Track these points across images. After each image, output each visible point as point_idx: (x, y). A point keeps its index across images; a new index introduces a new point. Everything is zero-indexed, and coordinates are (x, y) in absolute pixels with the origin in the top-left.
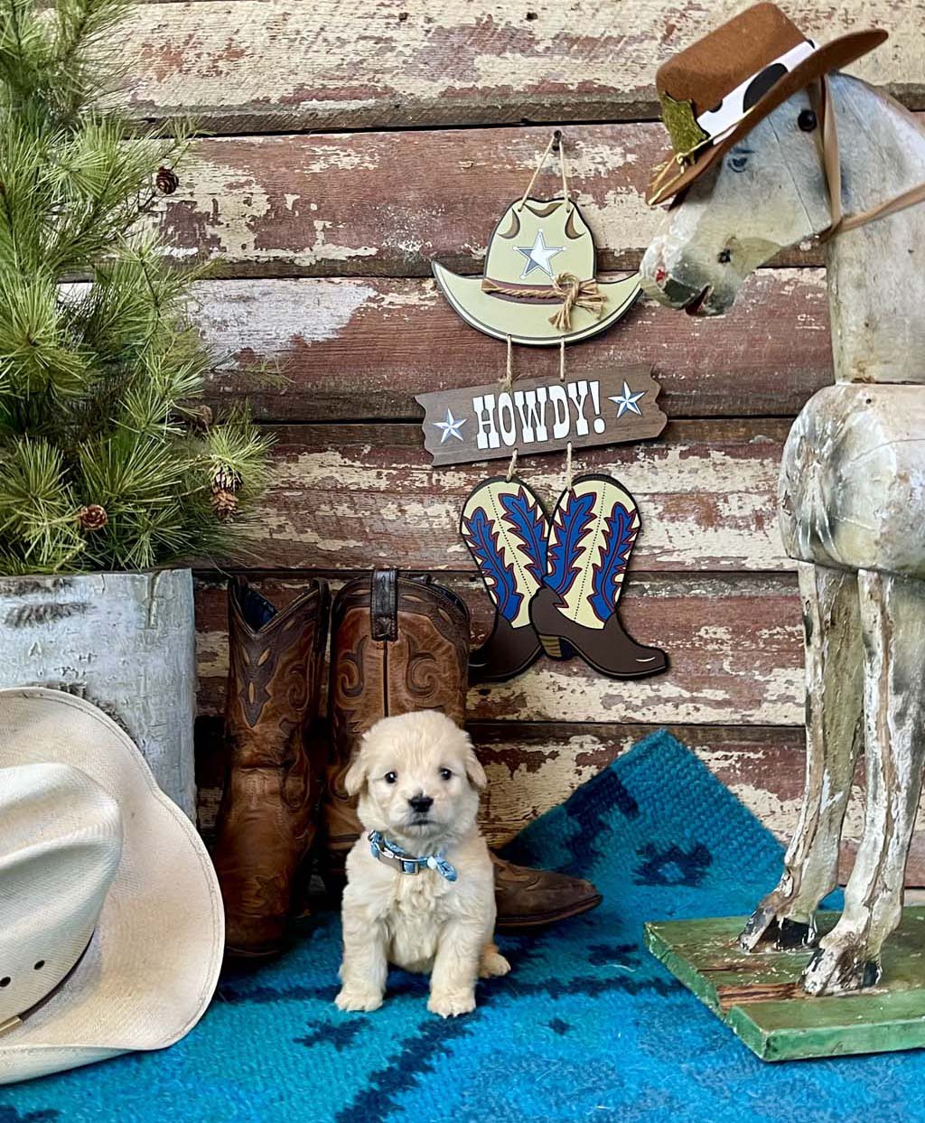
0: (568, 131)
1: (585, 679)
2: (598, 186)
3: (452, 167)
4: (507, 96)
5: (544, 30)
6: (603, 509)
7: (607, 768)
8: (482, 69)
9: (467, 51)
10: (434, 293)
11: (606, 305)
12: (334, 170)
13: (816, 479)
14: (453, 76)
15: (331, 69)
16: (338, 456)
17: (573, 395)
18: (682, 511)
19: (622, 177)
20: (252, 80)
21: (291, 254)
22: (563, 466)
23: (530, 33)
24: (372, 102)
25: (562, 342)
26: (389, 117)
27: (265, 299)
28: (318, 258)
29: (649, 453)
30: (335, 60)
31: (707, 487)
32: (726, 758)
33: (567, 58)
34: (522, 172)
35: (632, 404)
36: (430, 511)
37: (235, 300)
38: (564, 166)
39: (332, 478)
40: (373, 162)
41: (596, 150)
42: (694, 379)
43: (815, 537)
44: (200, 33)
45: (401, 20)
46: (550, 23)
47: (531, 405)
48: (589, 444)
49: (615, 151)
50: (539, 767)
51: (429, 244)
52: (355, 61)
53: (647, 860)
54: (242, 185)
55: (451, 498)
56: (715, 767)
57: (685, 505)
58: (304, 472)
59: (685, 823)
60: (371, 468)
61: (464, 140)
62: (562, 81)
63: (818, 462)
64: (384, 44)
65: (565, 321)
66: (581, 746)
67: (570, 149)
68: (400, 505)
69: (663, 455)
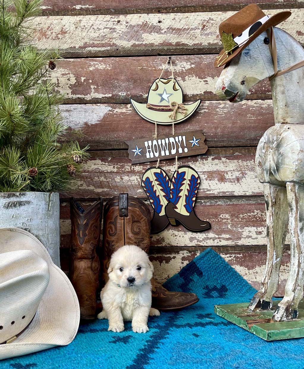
0: (173, 57)
1: (184, 232)
2: (183, 75)
3: (136, 69)
4: (153, 46)
5: (164, 26)
6: (188, 177)
7: (192, 261)
8: (145, 38)
9: (139, 32)
10: (131, 109)
11: (187, 112)
12: (97, 70)
13: (271, 155)
14: (135, 40)
15: (96, 38)
16: (100, 161)
17: (177, 140)
18: (213, 177)
19: (190, 72)
20: (69, 41)
21: (83, 96)
22: (174, 163)
23: (160, 27)
24: (109, 48)
25: (173, 123)
26: (115, 53)
27: (75, 111)
28: (92, 98)
29: (202, 159)
30: (97, 35)
31: (221, 169)
32: (230, 257)
33: (172, 35)
34: (158, 70)
35: (196, 143)
36: (131, 179)
37: (65, 111)
38: (172, 68)
39: (98, 168)
40: (110, 67)
41: (182, 63)
42: (215, 136)
43: (271, 174)
44: (52, 26)
45: (118, 22)
46: (166, 24)
47: (164, 144)
48: (183, 156)
49: (188, 64)
50: (169, 261)
51: (129, 93)
52: (103, 35)
53: (207, 291)
54: (67, 74)
55: (138, 174)
56: (227, 260)
57: (214, 175)
58: (89, 166)
59: (218, 278)
60: (111, 165)
61: (139, 60)
62: (170, 42)
63: (271, 149)
64: (113, 30)
65: (174, 117)
66: (183, 254)
67: (174, 63)
68: (121, 177)
69: (207, 159)
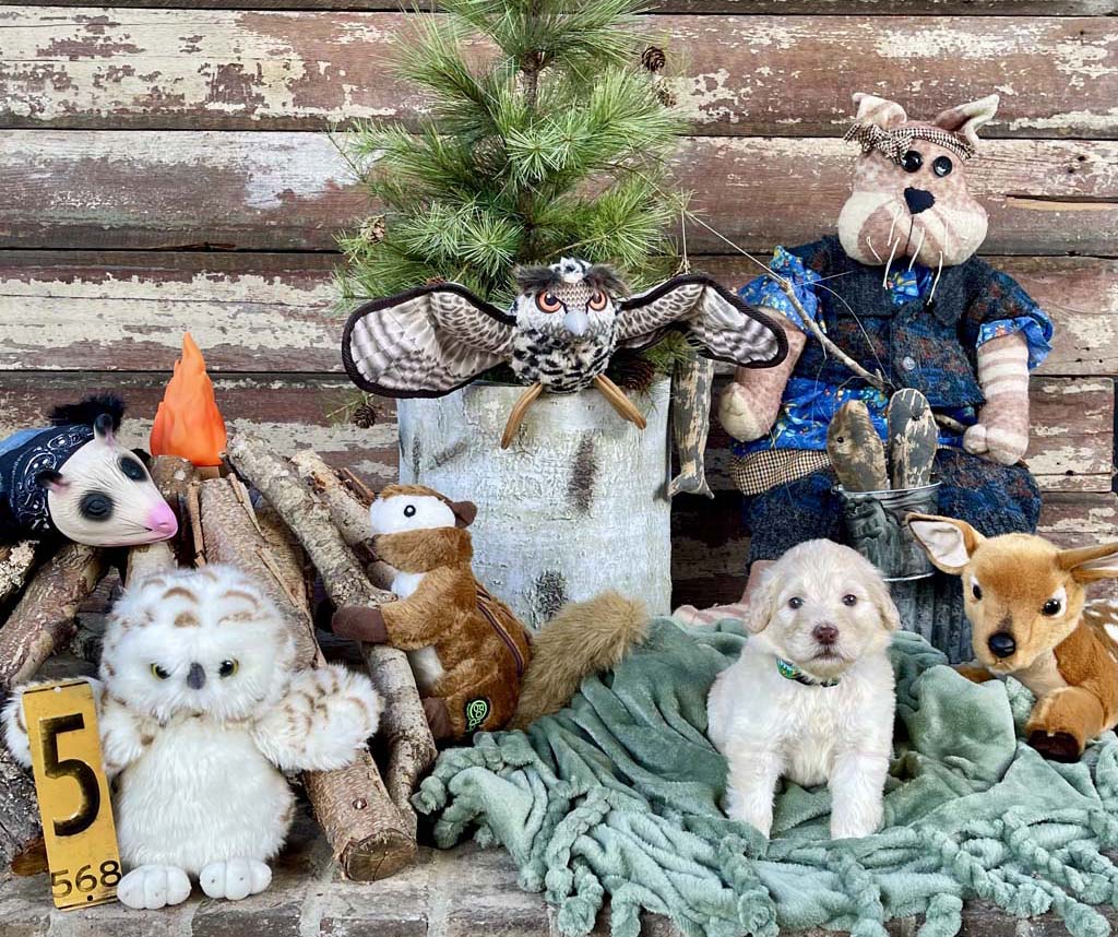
12: (358, 43)
21: (323, 112)
27: (303, 148)
28: (347, 116)
37: (276, 149)
40: (391, 38)
54: (282, 53)
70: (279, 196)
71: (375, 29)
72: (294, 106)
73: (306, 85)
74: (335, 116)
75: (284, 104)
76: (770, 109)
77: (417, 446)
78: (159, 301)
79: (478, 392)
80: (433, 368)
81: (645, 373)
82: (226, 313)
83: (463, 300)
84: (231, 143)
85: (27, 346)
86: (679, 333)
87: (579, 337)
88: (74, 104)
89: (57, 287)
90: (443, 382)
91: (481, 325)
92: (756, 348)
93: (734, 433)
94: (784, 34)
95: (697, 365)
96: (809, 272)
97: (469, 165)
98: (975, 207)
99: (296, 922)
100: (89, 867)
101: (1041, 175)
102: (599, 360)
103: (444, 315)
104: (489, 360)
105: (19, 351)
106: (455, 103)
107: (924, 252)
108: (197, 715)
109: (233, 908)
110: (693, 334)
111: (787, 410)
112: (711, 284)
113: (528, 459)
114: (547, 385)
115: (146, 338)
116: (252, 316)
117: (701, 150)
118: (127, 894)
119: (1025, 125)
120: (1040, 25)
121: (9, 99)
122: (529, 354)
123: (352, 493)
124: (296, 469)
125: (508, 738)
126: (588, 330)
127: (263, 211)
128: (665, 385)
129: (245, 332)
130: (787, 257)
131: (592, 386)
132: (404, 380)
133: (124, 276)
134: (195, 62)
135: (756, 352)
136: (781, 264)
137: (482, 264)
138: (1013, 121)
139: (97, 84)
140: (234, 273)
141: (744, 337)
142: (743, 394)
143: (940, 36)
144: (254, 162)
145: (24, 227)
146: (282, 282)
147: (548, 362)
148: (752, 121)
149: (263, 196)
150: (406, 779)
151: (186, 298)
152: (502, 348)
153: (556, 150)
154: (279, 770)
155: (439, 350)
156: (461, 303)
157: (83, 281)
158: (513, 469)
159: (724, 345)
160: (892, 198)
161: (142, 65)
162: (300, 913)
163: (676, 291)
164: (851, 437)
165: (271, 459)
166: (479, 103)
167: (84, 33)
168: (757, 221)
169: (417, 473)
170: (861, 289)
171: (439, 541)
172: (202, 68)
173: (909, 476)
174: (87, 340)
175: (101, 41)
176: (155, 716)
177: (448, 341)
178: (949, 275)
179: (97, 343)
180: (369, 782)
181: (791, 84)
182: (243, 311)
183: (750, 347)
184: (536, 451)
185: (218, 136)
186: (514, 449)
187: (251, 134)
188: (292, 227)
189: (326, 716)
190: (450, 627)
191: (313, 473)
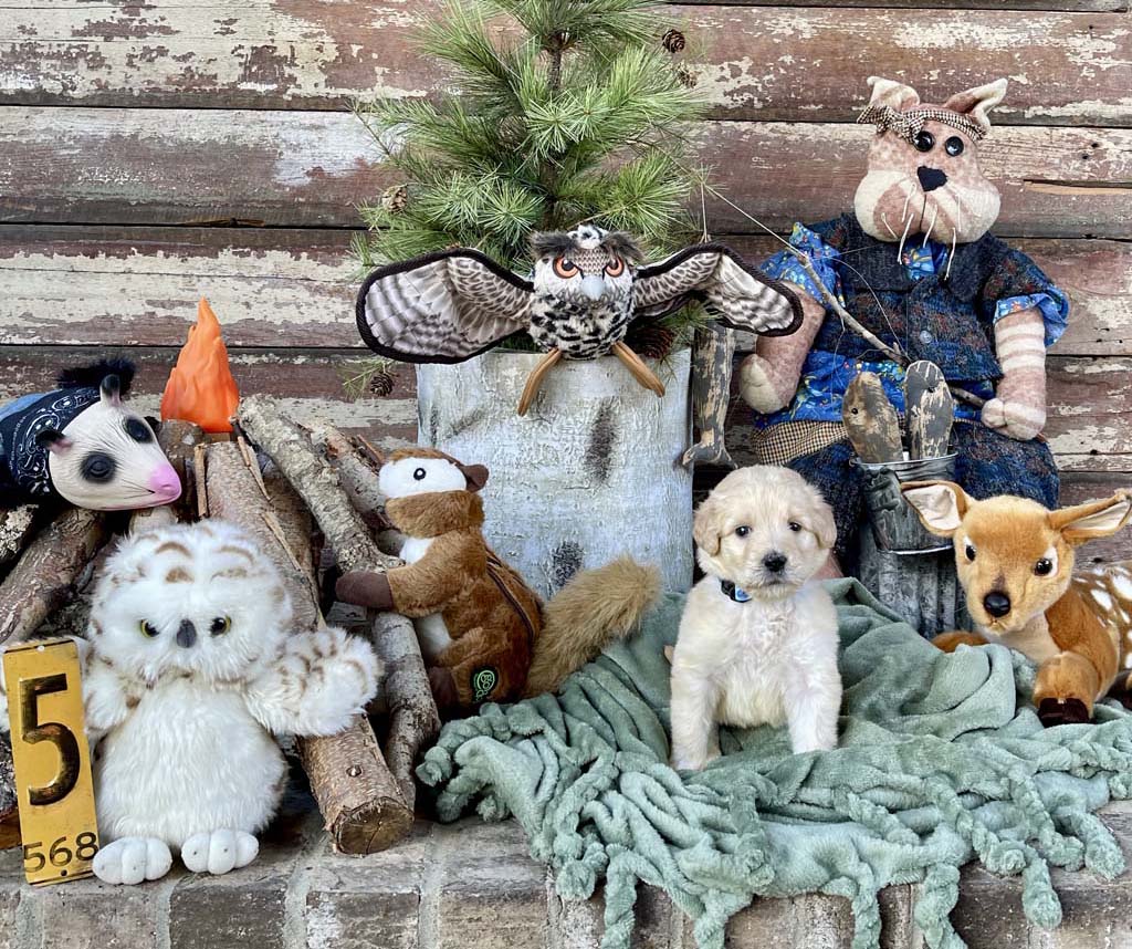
12: (391, 27)
21: (355, 93)
27: (334, 128)
28: (378, 97)
37: (308, 128)
54: (315, 36)
70: (308, 174)
71: (407, 15)
72: (326, 86)
73: (339, 67)
74: (367, 96)
75: (316, 85)
76: (793, 96)
77: (435, 414)
78: (184, 276)
79: (497, 359)
80: (450, 333)
81: (662, 340)
82: (249, 288)
83: (480, 265)
84: (263, 122)
85: (47, 321)
86: (698, 302)
87: (595, 302)
88: (107, 82)
89: (80, 261)
90: (461, 348)
91: (498, 291)
92: (773, 316)
93: (754, 405)
94: (805, 25)
95: (715, 334)
96: (827, 247)
97: (493, 139)
98: (987, 186)
99: (281, 897)
100: (64, 839)
101: (1057, 161)
102: (617, 327)
103: (461, 280)
104: (507, 326)
105: (39, 325)
106: (479, 78)
107: (937, 229)
108: (187, 676)
109: (216, 882)
110: (711, 303)
111: (807, 382)
112: (727, 253)
113: (545, 426)
114: (565, 351)
115: (169, 313)
116: (277, 291)
117: (726, 134)
118: (103, 868)
119: (1039, 113)
120: (1051, 19)
121: (41, 77)
122: (547, 319)
123: (365, 461)
124: (308, 436)
125: (516, 707)
126: (604, 295)
127: (292, 188)
128: (686, 354)
129: (269, 307)
130: (805, 233)
131: (611, 353)
132: (420, 345)
133: (149, 251)
134: (229, 43)
135: (772, 321)
136: (800, 239)
137: (502, 234)
138: (1028, 109)
139: (130, 64)
140: (261, 249)
141: (760, 305)
142: (761, 366)
143: (956, 28)
144: (284, 141)
145: (50, 202)
146: (308, 258)
147: (565, 328)
148: (776, 107)
149: (292, 174)
150: (406, 749)
151: (211, 273)
152: (519, 314)
153: (576, 122)
154: (272, 737)
155: (456, 316)
156: (478, 268)
157: (107, 256)
158: (530, 436)
159: (742, 313)
160: (905, 176)
161: (175, 45)
162: (286, 887)
163: (692, 259)
164: (866, 408)
165: (280, 423)
166: (503, 79)
167: (120, 15)
168: (781, 202)
169: (434, 441)
170: (878, 263)
171: (449, 505)
172: (236, 49)
173: (926, 448)
174: (108, 314)
175: (136, 23)
176: (142, 677)
177: (466, 307)
178: (964, 252)
179: (118, 317)
180: (365, 749)
181: (812, 72)
182: (269, 286)
183: (767, 315)
184: (554, 419)
185: (249, 115)
186: (532, 416)
187: (282, 113)
188: (321, 203)
189: (322, 679)
190: (458, 593)
191: (326, 440)
